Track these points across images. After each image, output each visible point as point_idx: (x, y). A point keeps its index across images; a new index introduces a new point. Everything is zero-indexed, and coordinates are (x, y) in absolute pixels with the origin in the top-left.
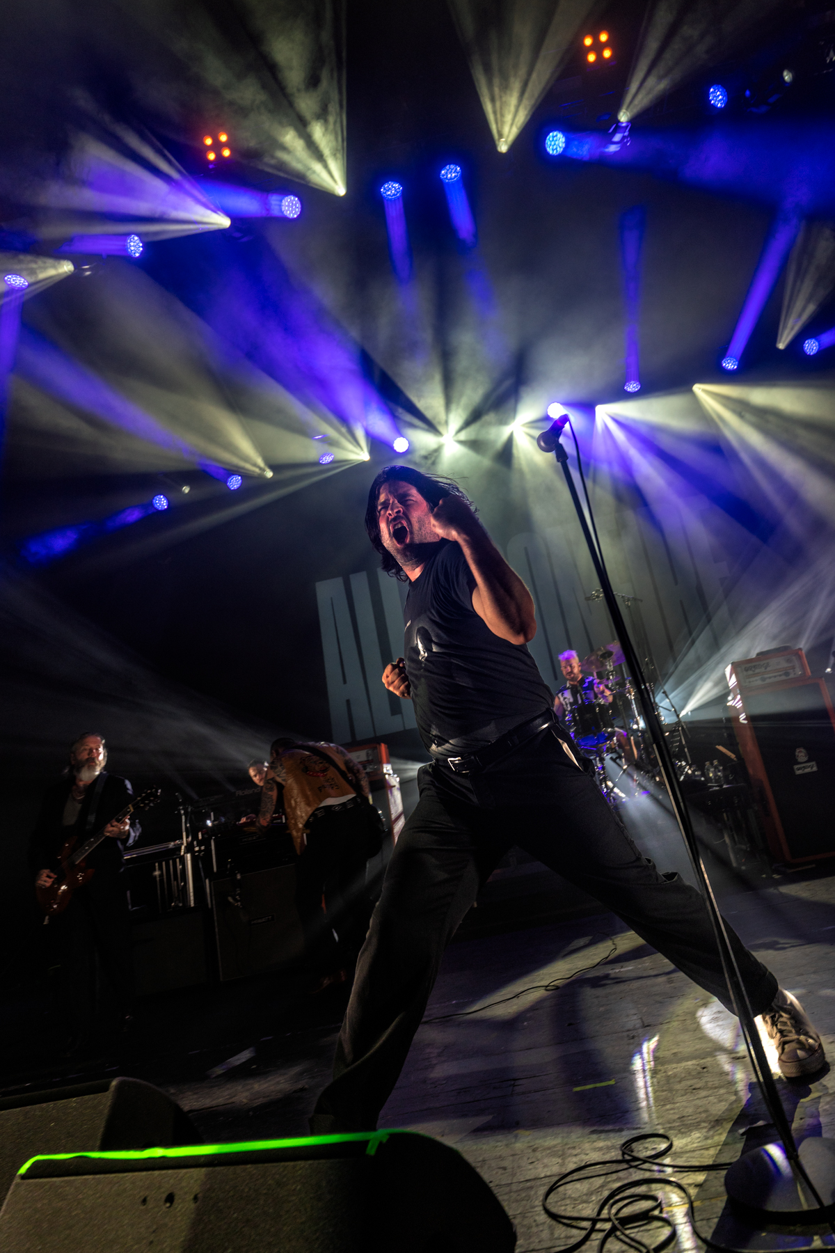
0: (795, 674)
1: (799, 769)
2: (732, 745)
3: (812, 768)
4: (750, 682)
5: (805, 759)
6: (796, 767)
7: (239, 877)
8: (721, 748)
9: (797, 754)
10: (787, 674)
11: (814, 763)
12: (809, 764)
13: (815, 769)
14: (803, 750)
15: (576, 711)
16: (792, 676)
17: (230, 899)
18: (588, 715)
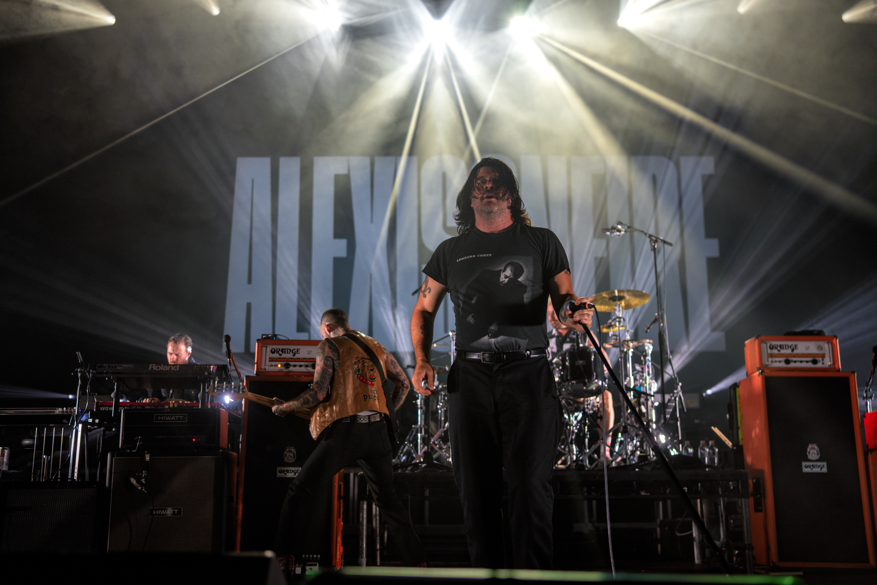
0: (823, 364)
1: (807, 467)
2: (731, 429)
3: (822, 468)
4: (772, 362)
5: (817, 457)
6: (804, 464)
7: (148, 458)
8: (716, 430)
9: (808, 450)
10: (815, 362)
11: (825, 464)
12: (819, 464)
13: (825, 470)
14: (816, 447)
15: (567, 354)
16: (819, 365)
17: (133, 481)
18: (581, 362)
